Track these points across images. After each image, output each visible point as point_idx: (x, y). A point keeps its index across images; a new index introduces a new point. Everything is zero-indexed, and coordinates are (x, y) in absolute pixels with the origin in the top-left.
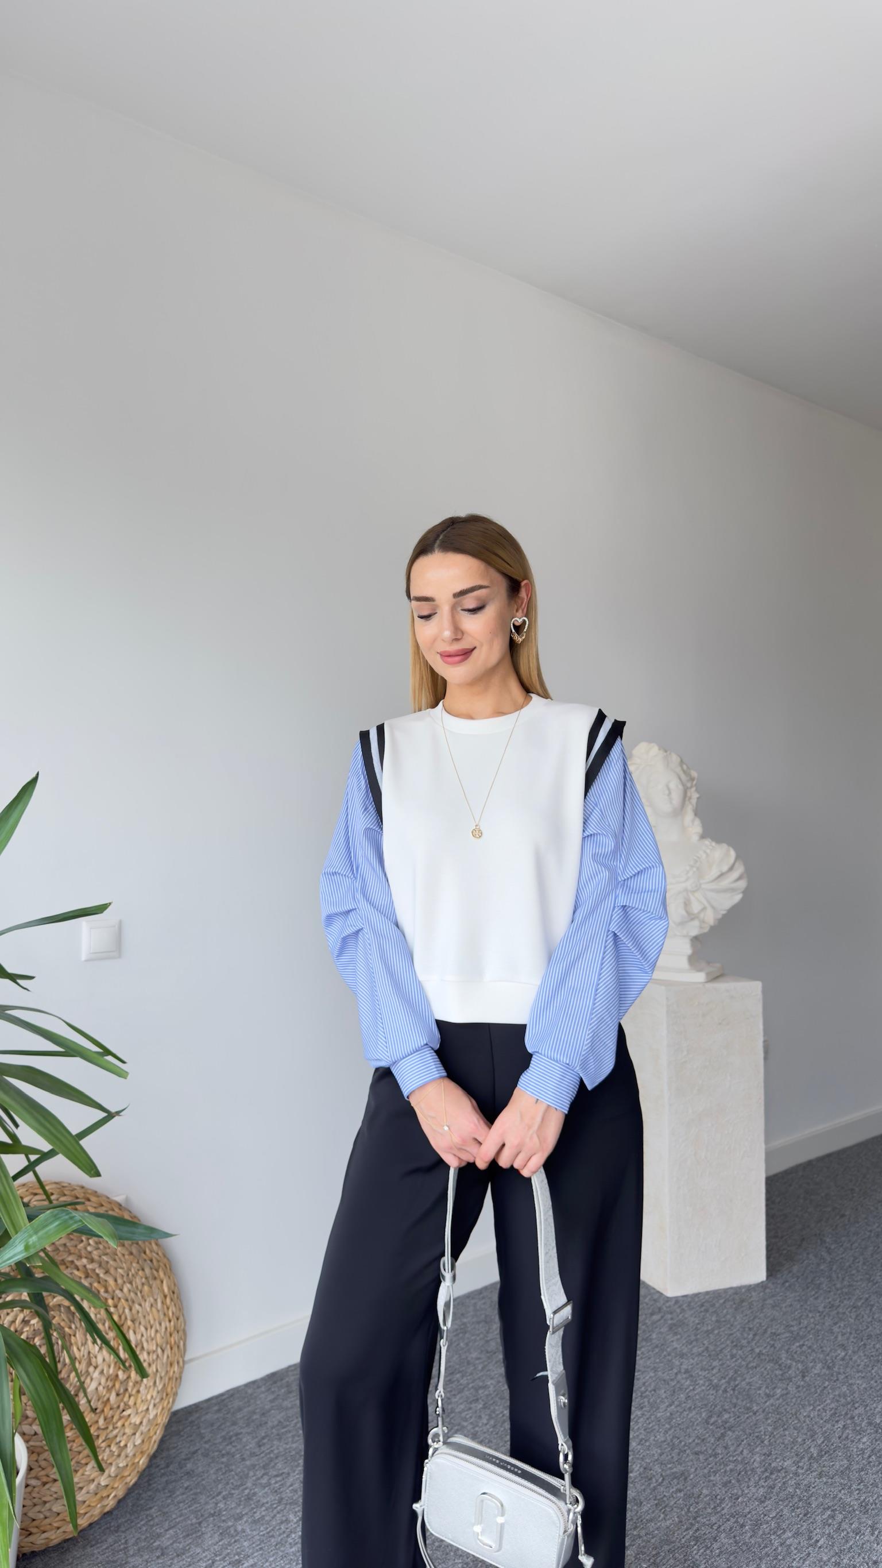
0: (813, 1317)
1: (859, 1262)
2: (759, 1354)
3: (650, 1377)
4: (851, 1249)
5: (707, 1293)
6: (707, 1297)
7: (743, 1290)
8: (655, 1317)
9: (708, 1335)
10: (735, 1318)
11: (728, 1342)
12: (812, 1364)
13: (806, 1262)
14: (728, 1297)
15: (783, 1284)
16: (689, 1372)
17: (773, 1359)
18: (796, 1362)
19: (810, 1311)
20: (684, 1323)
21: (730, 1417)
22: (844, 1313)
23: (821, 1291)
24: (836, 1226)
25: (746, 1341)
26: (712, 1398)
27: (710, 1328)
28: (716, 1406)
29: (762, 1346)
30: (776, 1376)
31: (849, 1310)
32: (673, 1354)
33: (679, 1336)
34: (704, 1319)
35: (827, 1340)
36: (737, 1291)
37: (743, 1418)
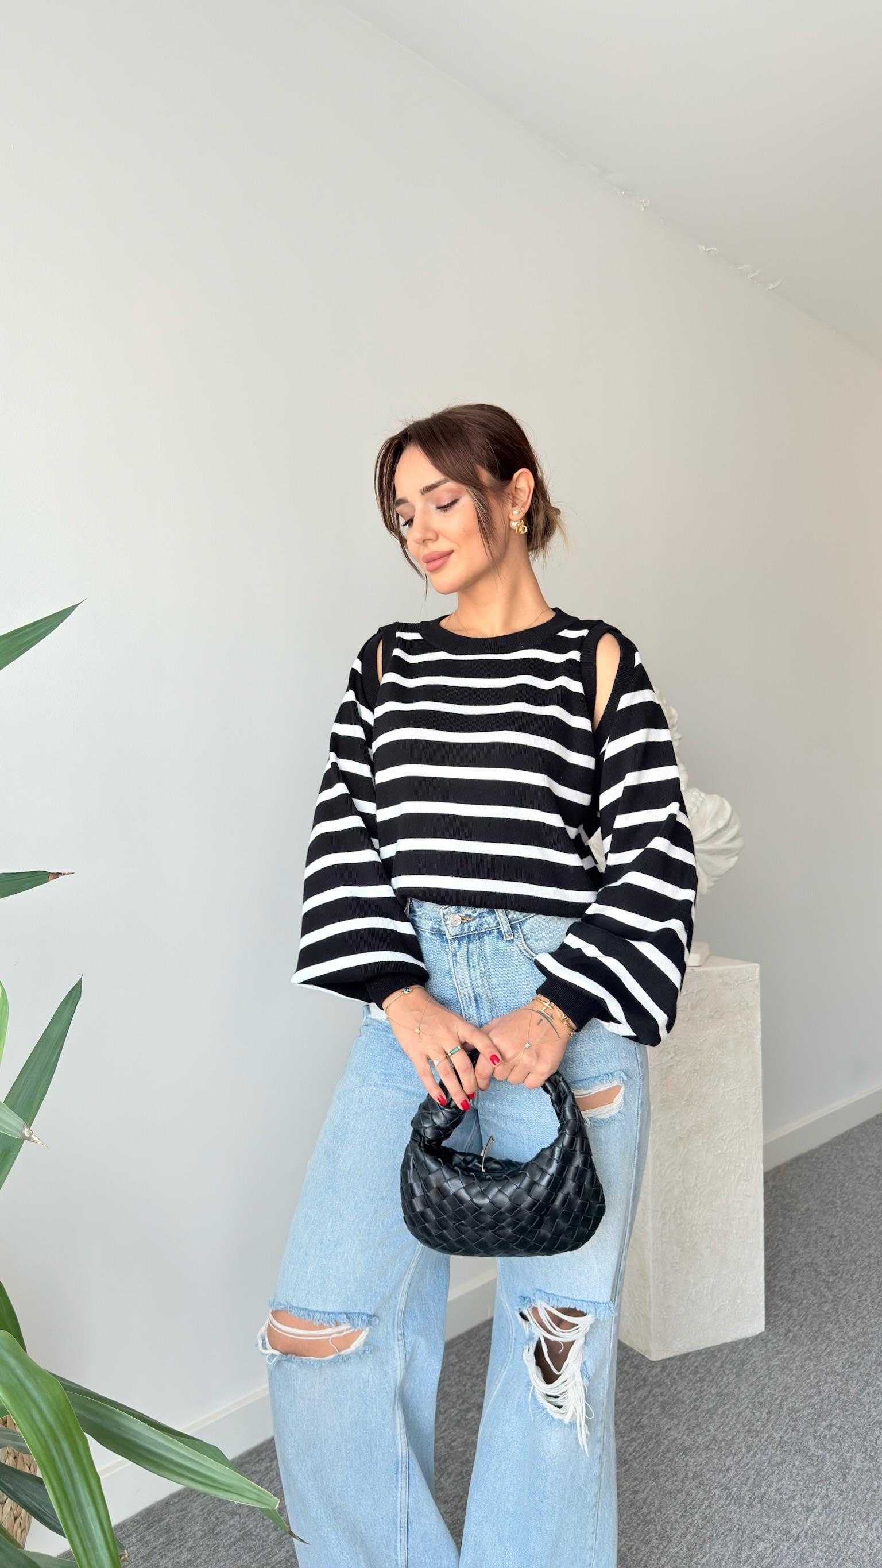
0: (832, 1383)
1: (866, 1300)
2: (780, 1442)
3: (651, 1489)
4: (852, 1283)
5: (699, 1353)
6: (699, 1359)
7: (741, 1347)
8: (641, 1393)
9: (710, 1417)
10: (740, 1388)
11: (738, 1426)
12: (850, 1454)
13: (805, 1302)
14: (724, 1356)
15: (786, 1335)
16: (697, 1477)
17: (800, 1449)
18: (829, 1452)
19: (827, 1374)
20: (678, 1399)
21: (766, 1549)
22: (868, 1374)
23: (834, 1342)
24: (828, 1252)
25: (759, 1423)
26: (735, 1517)
27: (711, 1405)
28: (744, 1532)
29: (780, 1430)
30: (809, 1476)
31: (873, 1368)
32: (673, 1449)
33: (675, 1421)
34: (701, 1392)
35: (860, 1417)
36: (733, 1346)
37: (783, 1547)
